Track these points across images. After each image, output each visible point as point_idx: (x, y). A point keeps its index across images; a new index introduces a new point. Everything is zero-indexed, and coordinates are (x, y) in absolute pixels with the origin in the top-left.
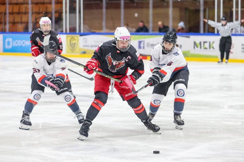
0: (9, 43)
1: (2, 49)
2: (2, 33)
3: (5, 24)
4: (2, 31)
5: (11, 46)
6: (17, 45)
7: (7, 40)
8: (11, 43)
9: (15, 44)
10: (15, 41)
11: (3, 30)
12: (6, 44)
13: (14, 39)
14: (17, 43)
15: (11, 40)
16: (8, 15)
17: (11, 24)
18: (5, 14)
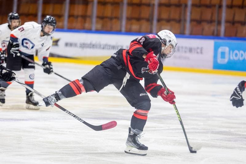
0: (223, 54)
1: (211, 64)
2: (213, 39)
3: (219, 23)
4: (213, 34)
5: (226, 60)
6: (236, 58)
7: (220, 50)
8: (227, 56)
9: (233, 57)
10: (233, 51)
11: (215, 33)
12: (219, 55)
13: (232, 49)
14: (236, 55)
15: (227, 49)
16: (224, 9)
17: (228, 24)
18: (220, 6)
